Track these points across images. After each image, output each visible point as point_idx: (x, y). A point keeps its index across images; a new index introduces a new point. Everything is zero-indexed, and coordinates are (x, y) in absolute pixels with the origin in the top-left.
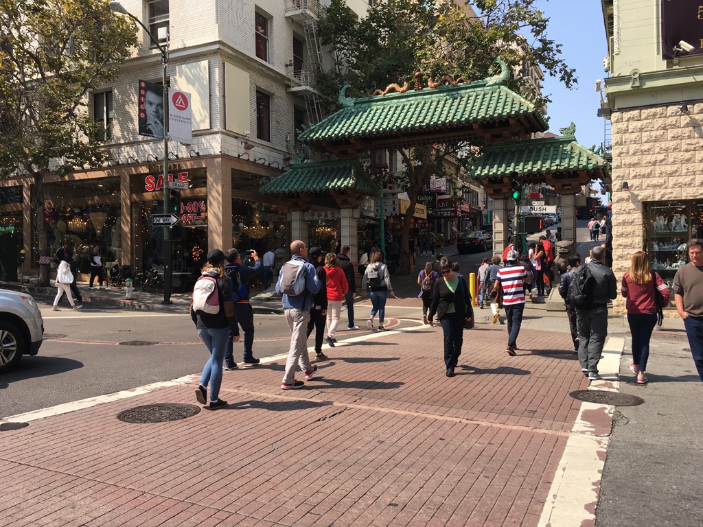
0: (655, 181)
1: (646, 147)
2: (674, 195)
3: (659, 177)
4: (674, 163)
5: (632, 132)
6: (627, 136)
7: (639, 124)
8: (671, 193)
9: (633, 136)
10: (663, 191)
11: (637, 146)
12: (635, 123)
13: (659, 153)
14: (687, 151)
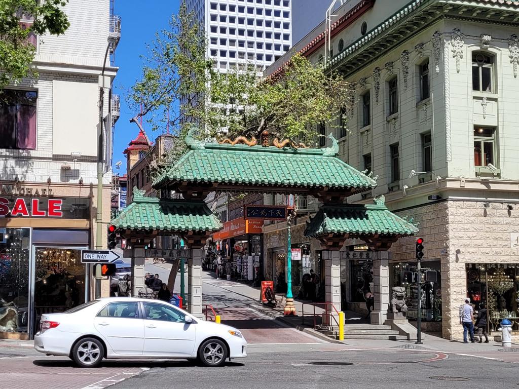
0: (472, 250)
1: (466, 227)
2: (481, 260)
3: (474, 247)
4: (480, 239)
5: (459, 216)
6: (457, 218)
7: (462, 211)
8: (480, 258)
9: (460, 218)
10: (477, 257)
11: (462, 225)
12: (461, 210)
13: (473, 231)
14: (487, 232)
